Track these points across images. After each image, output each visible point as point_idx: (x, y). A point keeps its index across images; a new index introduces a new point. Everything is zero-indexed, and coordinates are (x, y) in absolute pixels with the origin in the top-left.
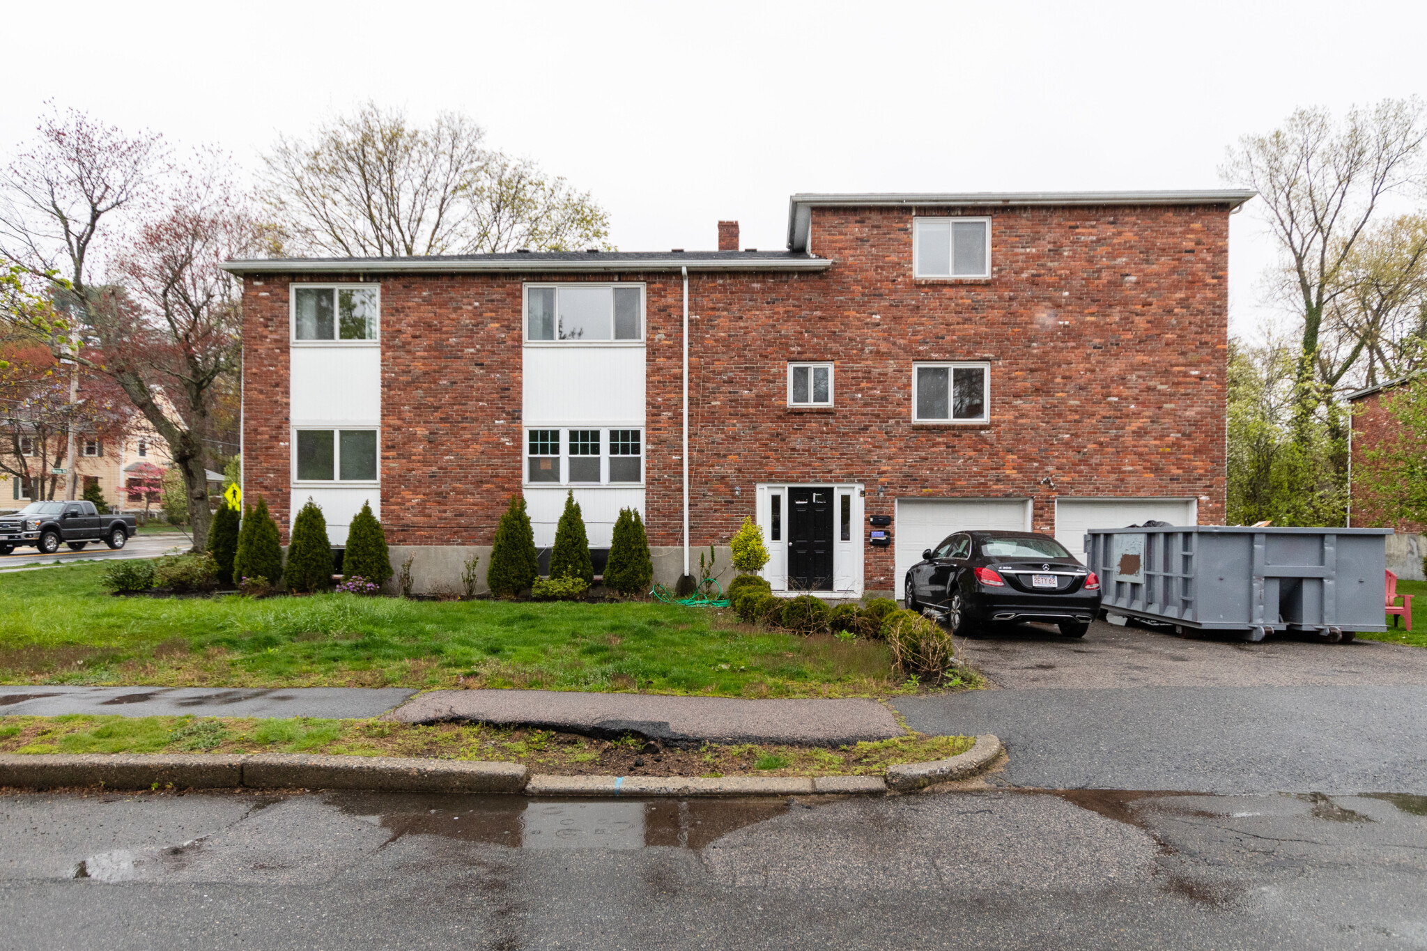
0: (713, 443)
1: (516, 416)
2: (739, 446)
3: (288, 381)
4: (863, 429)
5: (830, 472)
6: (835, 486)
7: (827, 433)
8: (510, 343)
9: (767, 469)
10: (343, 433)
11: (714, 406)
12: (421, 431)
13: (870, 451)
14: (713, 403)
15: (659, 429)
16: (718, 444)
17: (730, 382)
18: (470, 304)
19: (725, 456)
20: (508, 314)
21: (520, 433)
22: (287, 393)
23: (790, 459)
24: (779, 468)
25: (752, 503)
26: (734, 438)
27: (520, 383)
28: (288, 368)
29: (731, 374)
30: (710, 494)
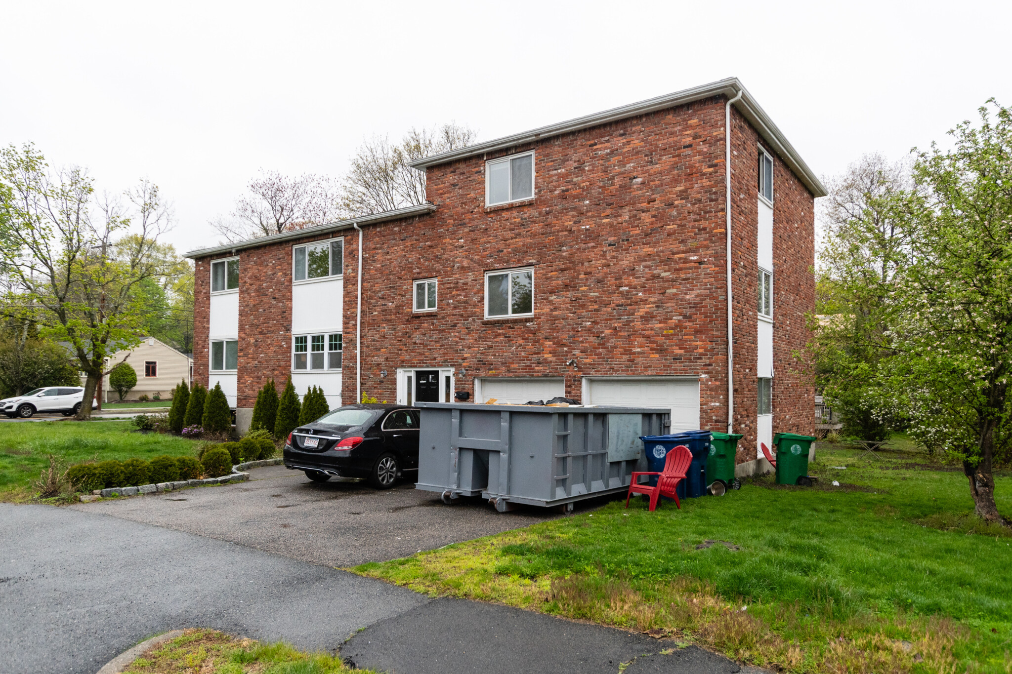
0: (374, 341)
1: (288, 329)
2: (387, 343)
3: (209, 315)
4: (453, 326)
5: (435, 359)
6: (439, 369)
7: (433, 331)
8: (286, 284)
9: (401, 358)
10: (227, 342)
11: (375, 315)
12: (252, 340)
13: (457, 343)
14: (374, 313)
15: (348, 333)
16: (377, 341)
17: (382, 298)
18: (271, 262)
19: (380, 349)
20: (285, 266)
21: (291, 339)
22: (208, 322)
23: (413, 351)
24: (407, 358)
25: (394, 382)
26: (384, 337)
27: (291, 309)
28: (209, 308)
29: (382, 293)
30: (372, 376)
